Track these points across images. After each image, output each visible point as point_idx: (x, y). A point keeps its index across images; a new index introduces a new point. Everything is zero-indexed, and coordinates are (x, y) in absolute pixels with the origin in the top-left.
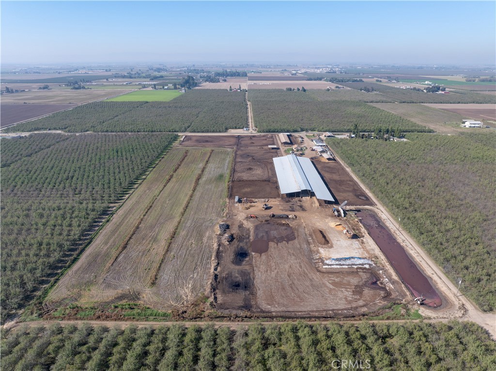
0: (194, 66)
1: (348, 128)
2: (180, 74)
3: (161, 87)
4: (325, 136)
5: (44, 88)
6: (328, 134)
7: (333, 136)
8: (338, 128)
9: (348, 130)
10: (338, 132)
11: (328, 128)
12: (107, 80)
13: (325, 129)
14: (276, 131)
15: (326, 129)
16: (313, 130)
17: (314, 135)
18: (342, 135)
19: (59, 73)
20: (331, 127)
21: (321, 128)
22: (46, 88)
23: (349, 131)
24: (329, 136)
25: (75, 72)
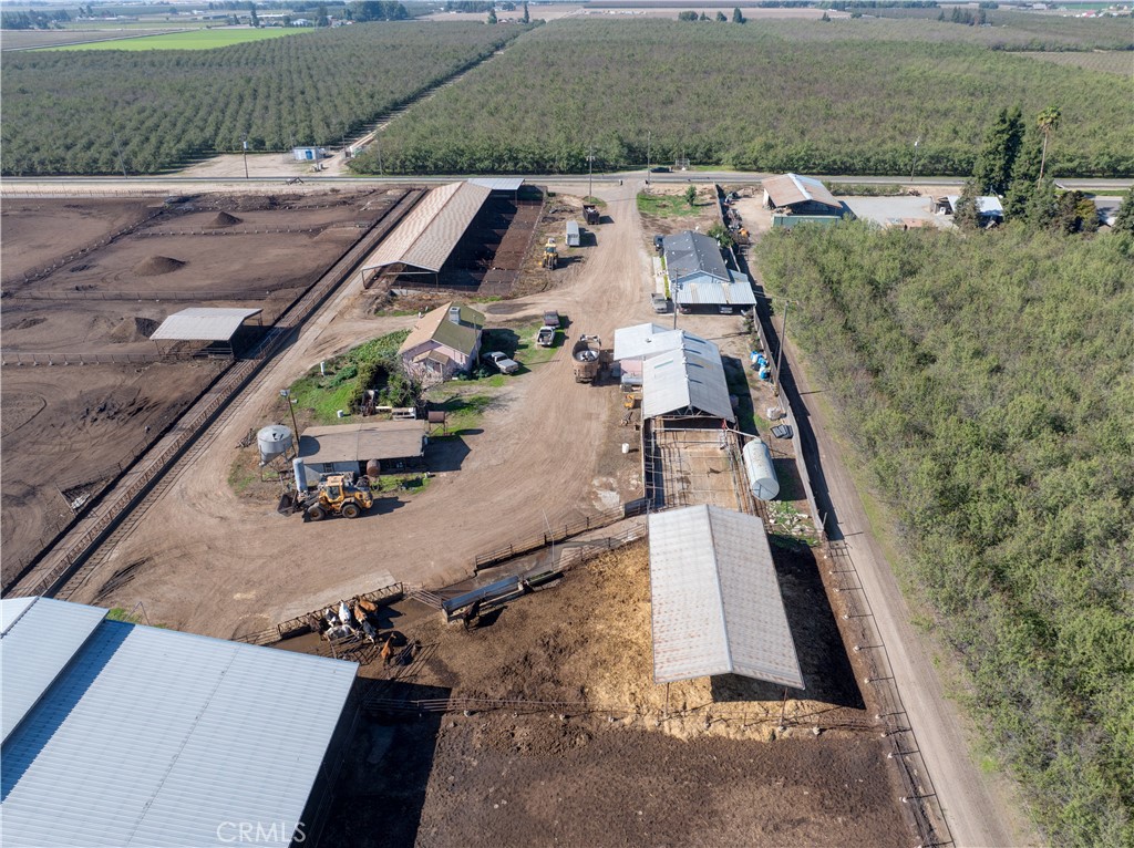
1: (934, 146)
4: (771, 204)
6: (798, 187)
7: (830, 210)
8: (868, 147)
9: (936, 159)
10: (863, 172)
11: (799, 148)
13: (781, 153)
14: (464, 161)
15: (792, 150)
16: (707, 158)
17: (692, 196)
18: (895, 192)
20: (822, 141)
21: (758, 143)
23: (939, 167)
24: (800, 208)
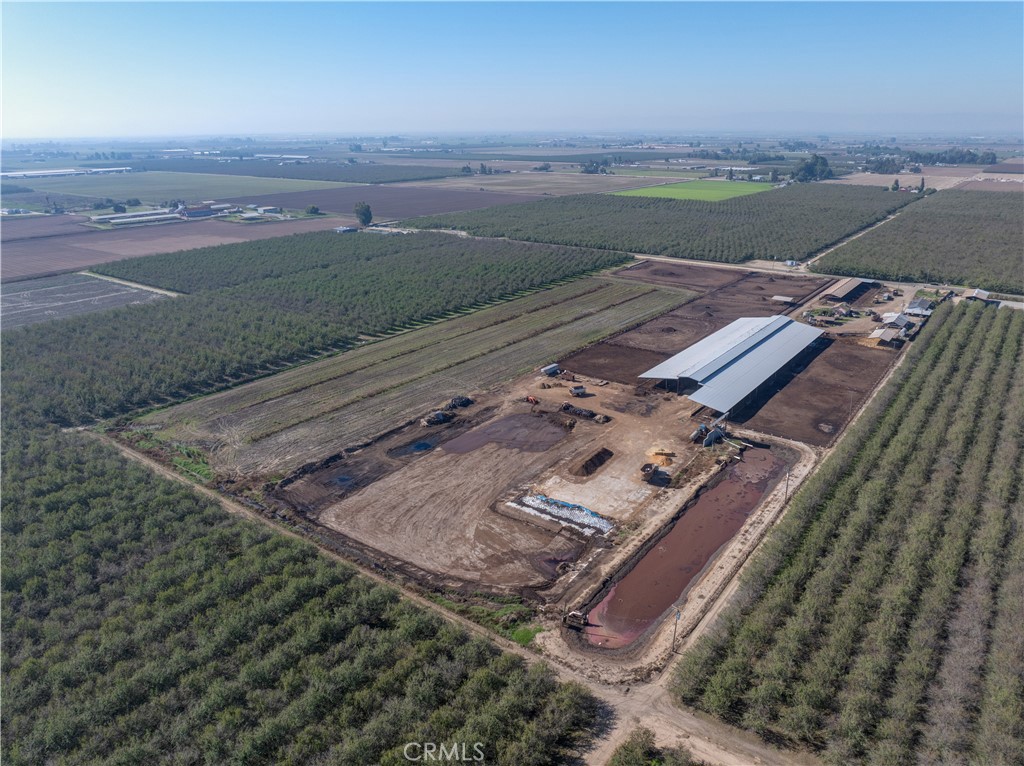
0: (894, 140)
2: (835, 154)
3: (746, 176)
5: (541, 169)
12: (667, 160)
16: (957, 283)
17: (939, 293)
19: (604, 147)
22: (545, 168)
25: (636, 146)
